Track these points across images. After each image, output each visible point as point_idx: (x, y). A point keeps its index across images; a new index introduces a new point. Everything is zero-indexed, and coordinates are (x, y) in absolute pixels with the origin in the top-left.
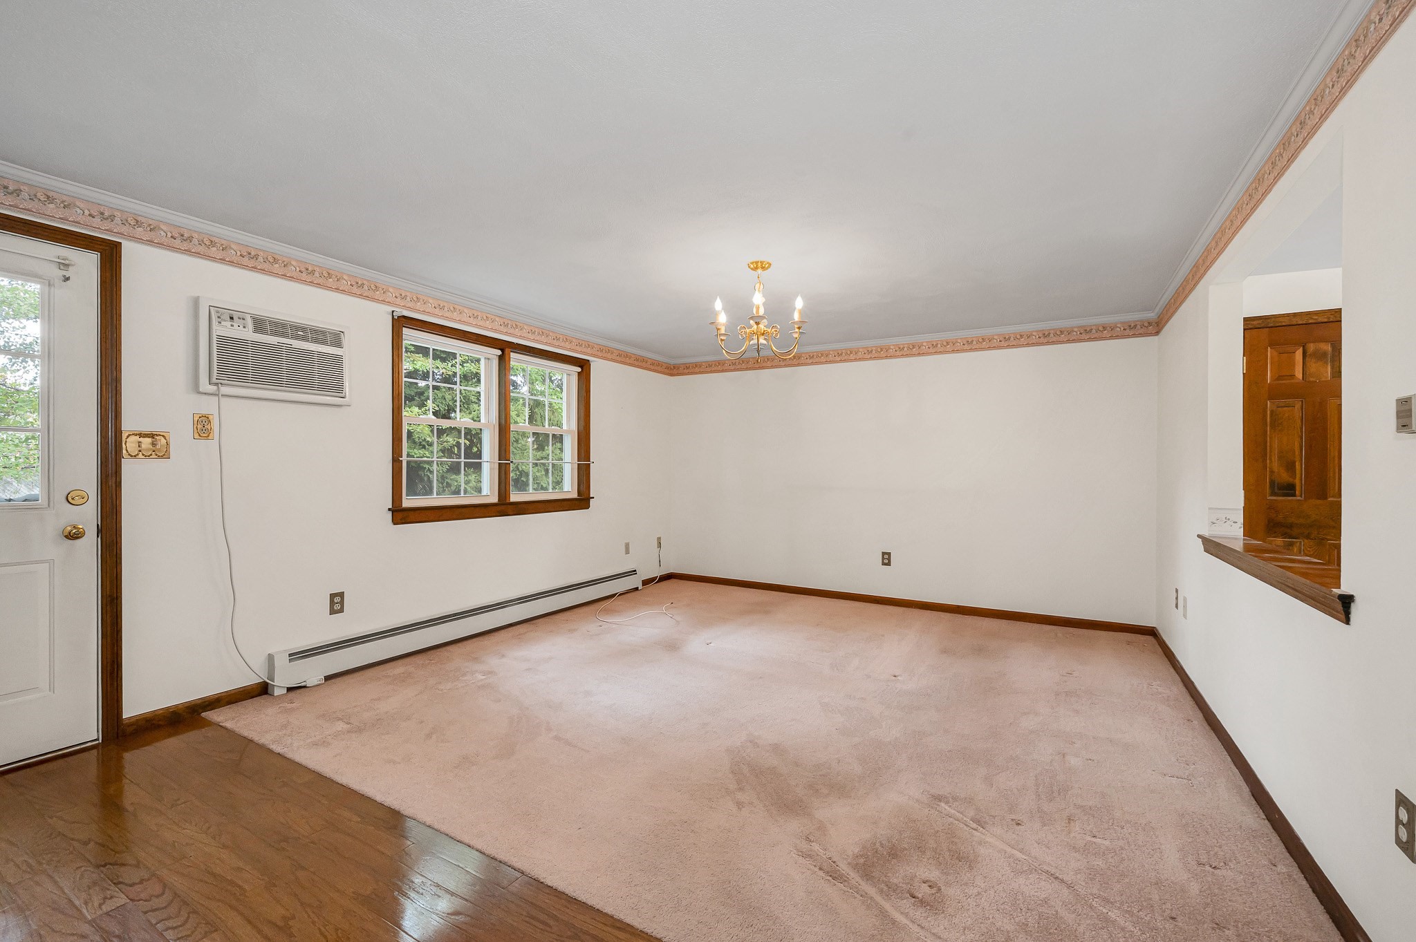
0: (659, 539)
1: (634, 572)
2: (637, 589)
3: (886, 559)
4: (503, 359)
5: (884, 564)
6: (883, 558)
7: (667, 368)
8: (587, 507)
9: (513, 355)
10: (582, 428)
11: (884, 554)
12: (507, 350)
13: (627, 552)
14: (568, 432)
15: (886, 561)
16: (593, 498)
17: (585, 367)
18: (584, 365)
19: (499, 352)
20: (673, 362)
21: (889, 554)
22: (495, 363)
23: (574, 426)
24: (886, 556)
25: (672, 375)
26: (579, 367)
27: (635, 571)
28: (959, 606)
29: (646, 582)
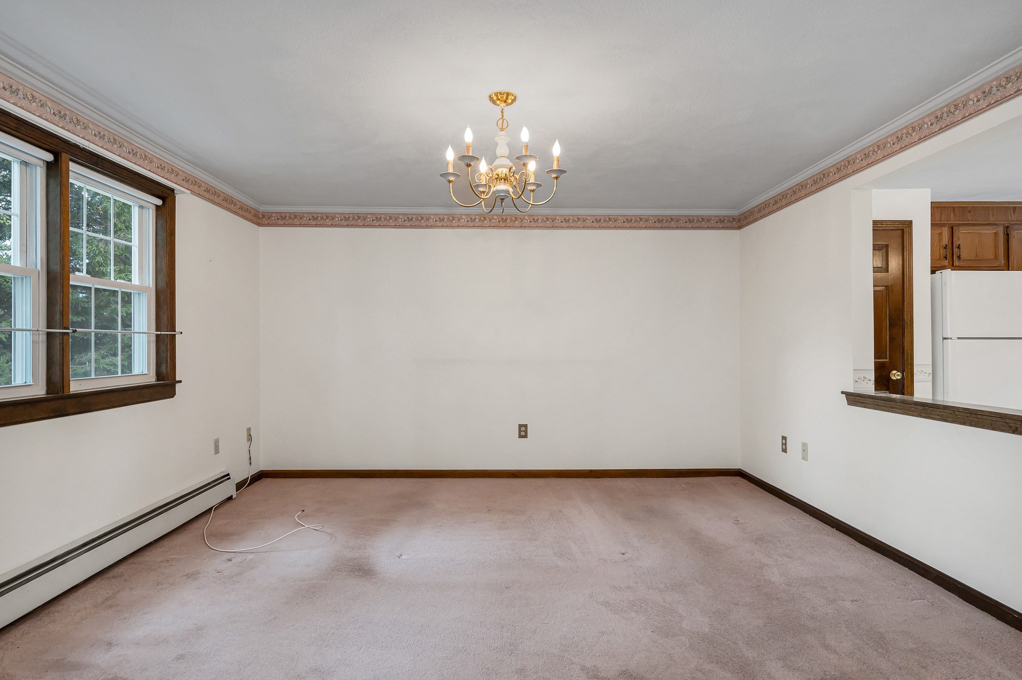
0: (249, 430)
1: (227, 477)
2: (230, 498)
3: (523, 431)
4: (54, 170)
5: (520, 436)
6: (520, 431)
7: (255, 216)
8: (172, 394)
9: (73, 166)
10: (162, 284)
11: (520, 426)
12: (65, 157)
13: (217, 451)
14: (141, 289)
15: (523, 434)
16: (180, 382)
17: (168, 201)
18: (166, 196)
19: (50, 157)
20: (263, 208)
21: (526, 426)
22: (40, 174)
23: (150, 281)
24: (523, 429)
25: (259, 224)
26: (158, 197)
27: (228, 475)
28: (591, 471)
29: (239, 486)
